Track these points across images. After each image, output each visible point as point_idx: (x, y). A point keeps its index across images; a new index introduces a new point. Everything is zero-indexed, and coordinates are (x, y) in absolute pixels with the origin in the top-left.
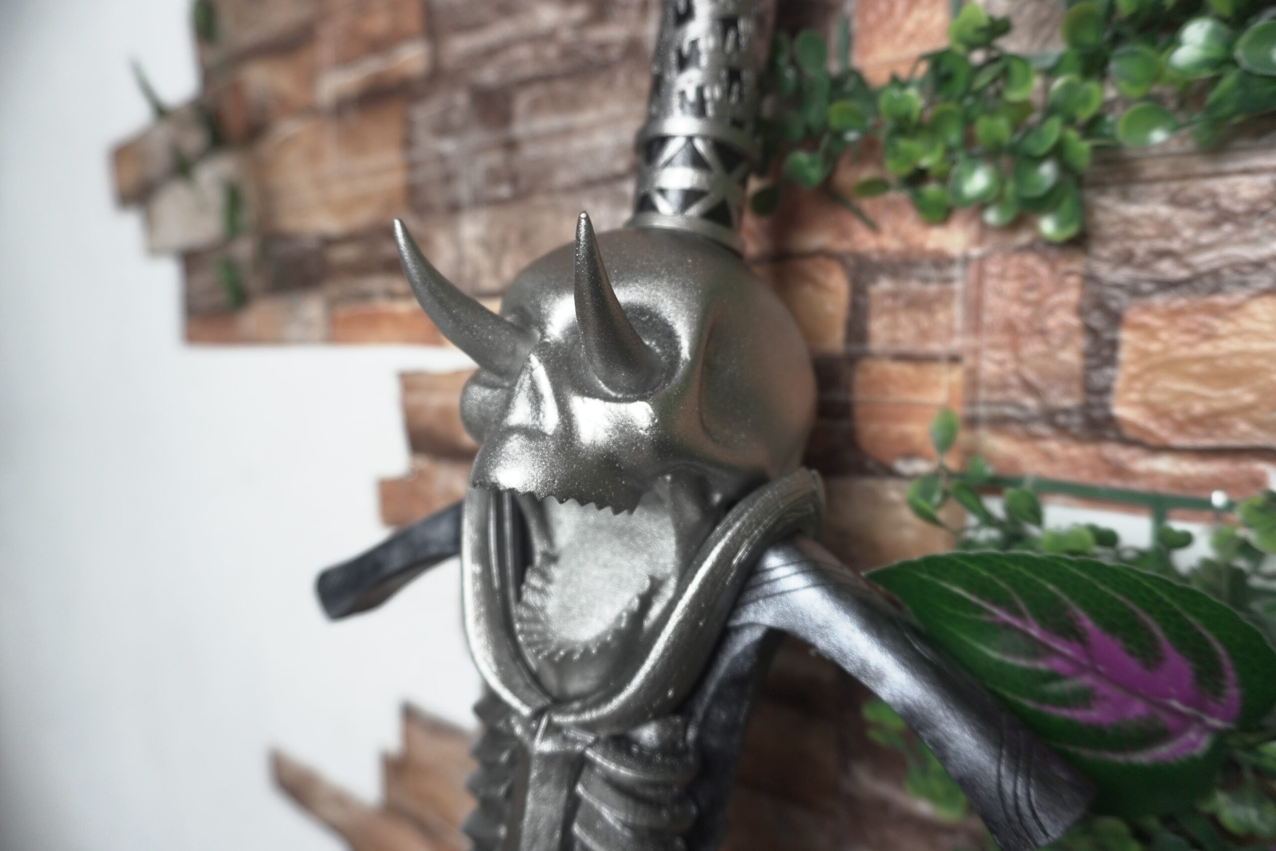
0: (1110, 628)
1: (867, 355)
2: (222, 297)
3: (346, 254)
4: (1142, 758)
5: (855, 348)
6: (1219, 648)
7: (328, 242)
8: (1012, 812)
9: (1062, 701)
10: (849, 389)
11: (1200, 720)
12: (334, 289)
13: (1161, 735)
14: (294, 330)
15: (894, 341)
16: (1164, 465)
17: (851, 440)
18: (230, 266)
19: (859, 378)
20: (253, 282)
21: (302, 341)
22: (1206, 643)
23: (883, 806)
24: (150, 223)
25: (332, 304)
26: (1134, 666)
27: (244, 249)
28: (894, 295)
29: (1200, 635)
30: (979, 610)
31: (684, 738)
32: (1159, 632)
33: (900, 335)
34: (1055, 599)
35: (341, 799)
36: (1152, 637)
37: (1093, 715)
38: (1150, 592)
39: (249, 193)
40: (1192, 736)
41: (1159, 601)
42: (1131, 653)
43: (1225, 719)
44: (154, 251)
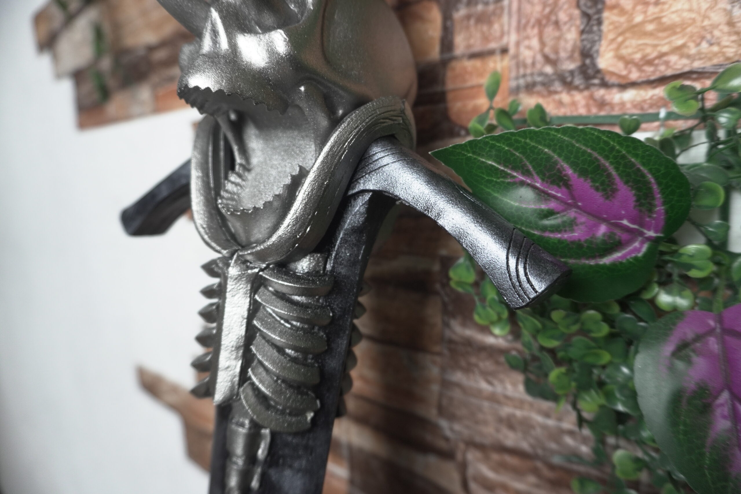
0: (583, 173)
1: (454, 58)
2: (96, 96)
3: (161, 55)
4: (606, 260)
5: (446, 56)
6: (650, 177)
7: (151, 49)
8: (515, 280)
9: (556, 229)
10: (443, 83)
11: (642, 234)
12: (155, 78)
13: (617, 245)
14: (136, 109)
15: (469, 46)
16: (630, 95)
17: (445, 115)
18: (99, 76)
19: (449, 74)
20: (111, 83)
21: (142, 115)
22: (643, 176)
23: (469, 343)
24: (56, 59)
25: (155, 88)
26: (598, 197)
27: (106, 64)
28: (468, 17)
29: (639, 170)
30: (506, 175)
31: (325, 267)
32: (614, 173)
33: (472, 41)
34: (549, 158)
35: (175, 389)
36: (609, 175)
37: (576, 234)
38: (606, 143)
39: (107, 28)
40: (637, 244)
41: (613, 149)
42: (597, 189)
43: (656, 231)
44: (59, 76)
